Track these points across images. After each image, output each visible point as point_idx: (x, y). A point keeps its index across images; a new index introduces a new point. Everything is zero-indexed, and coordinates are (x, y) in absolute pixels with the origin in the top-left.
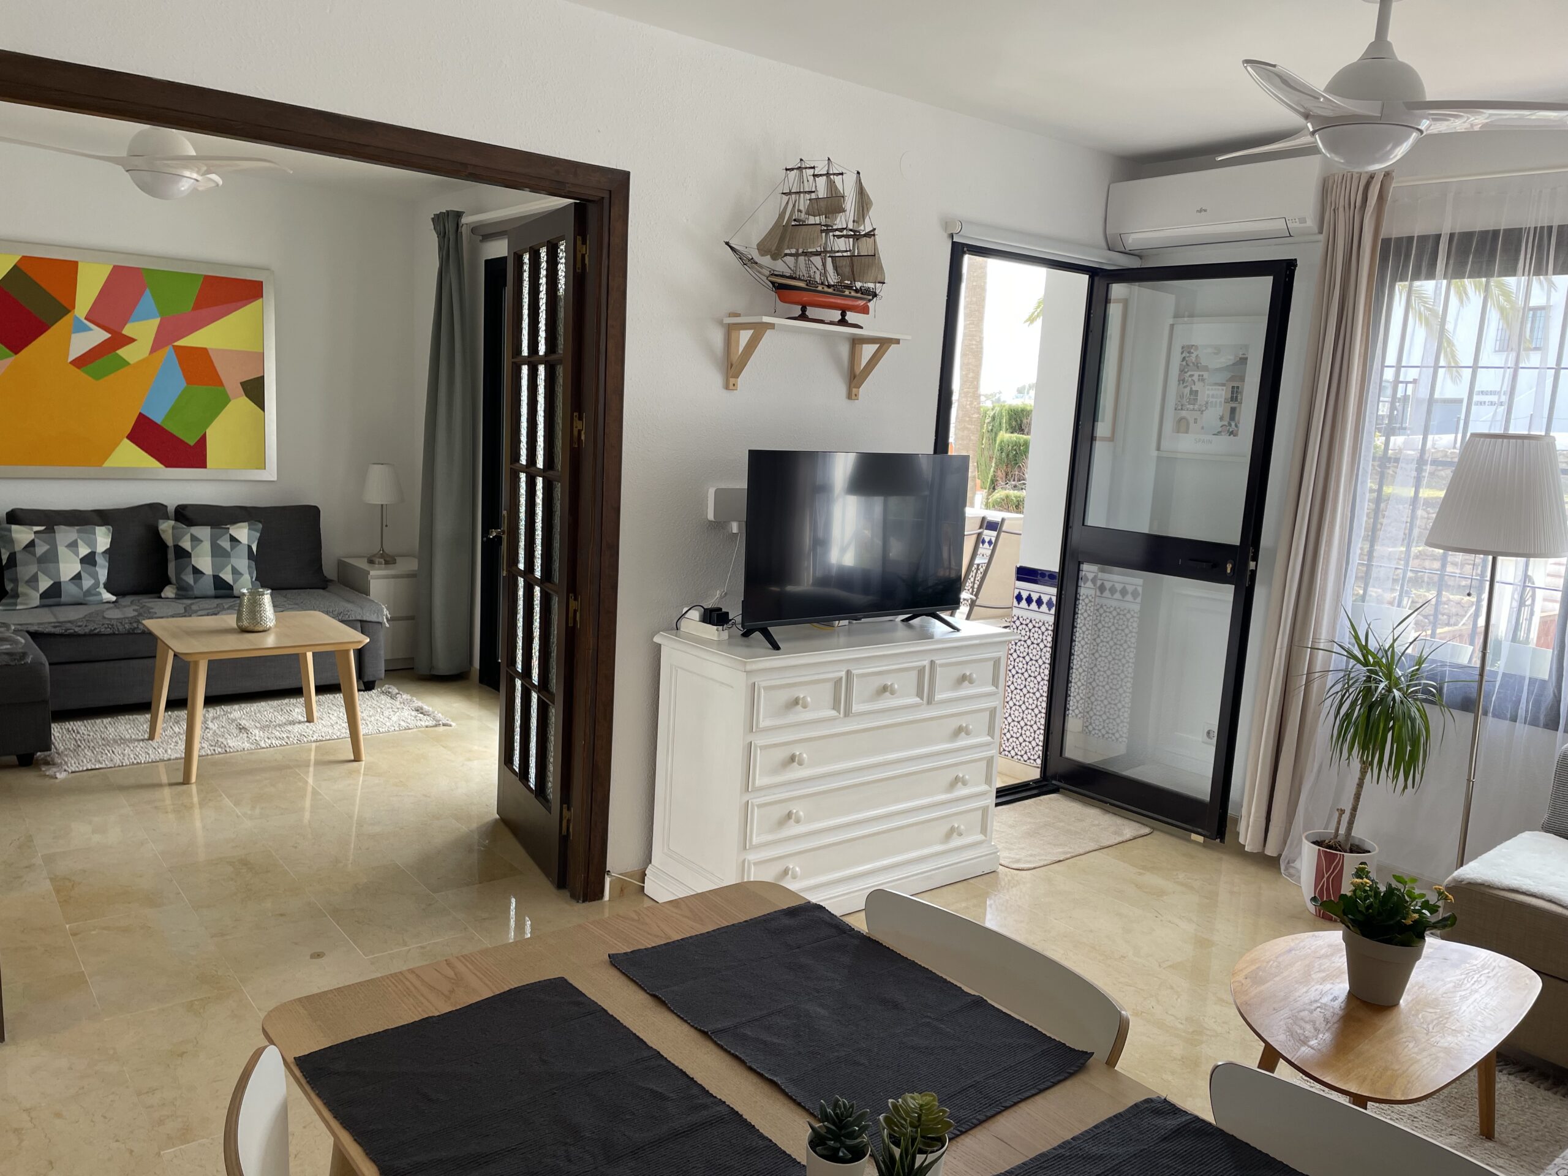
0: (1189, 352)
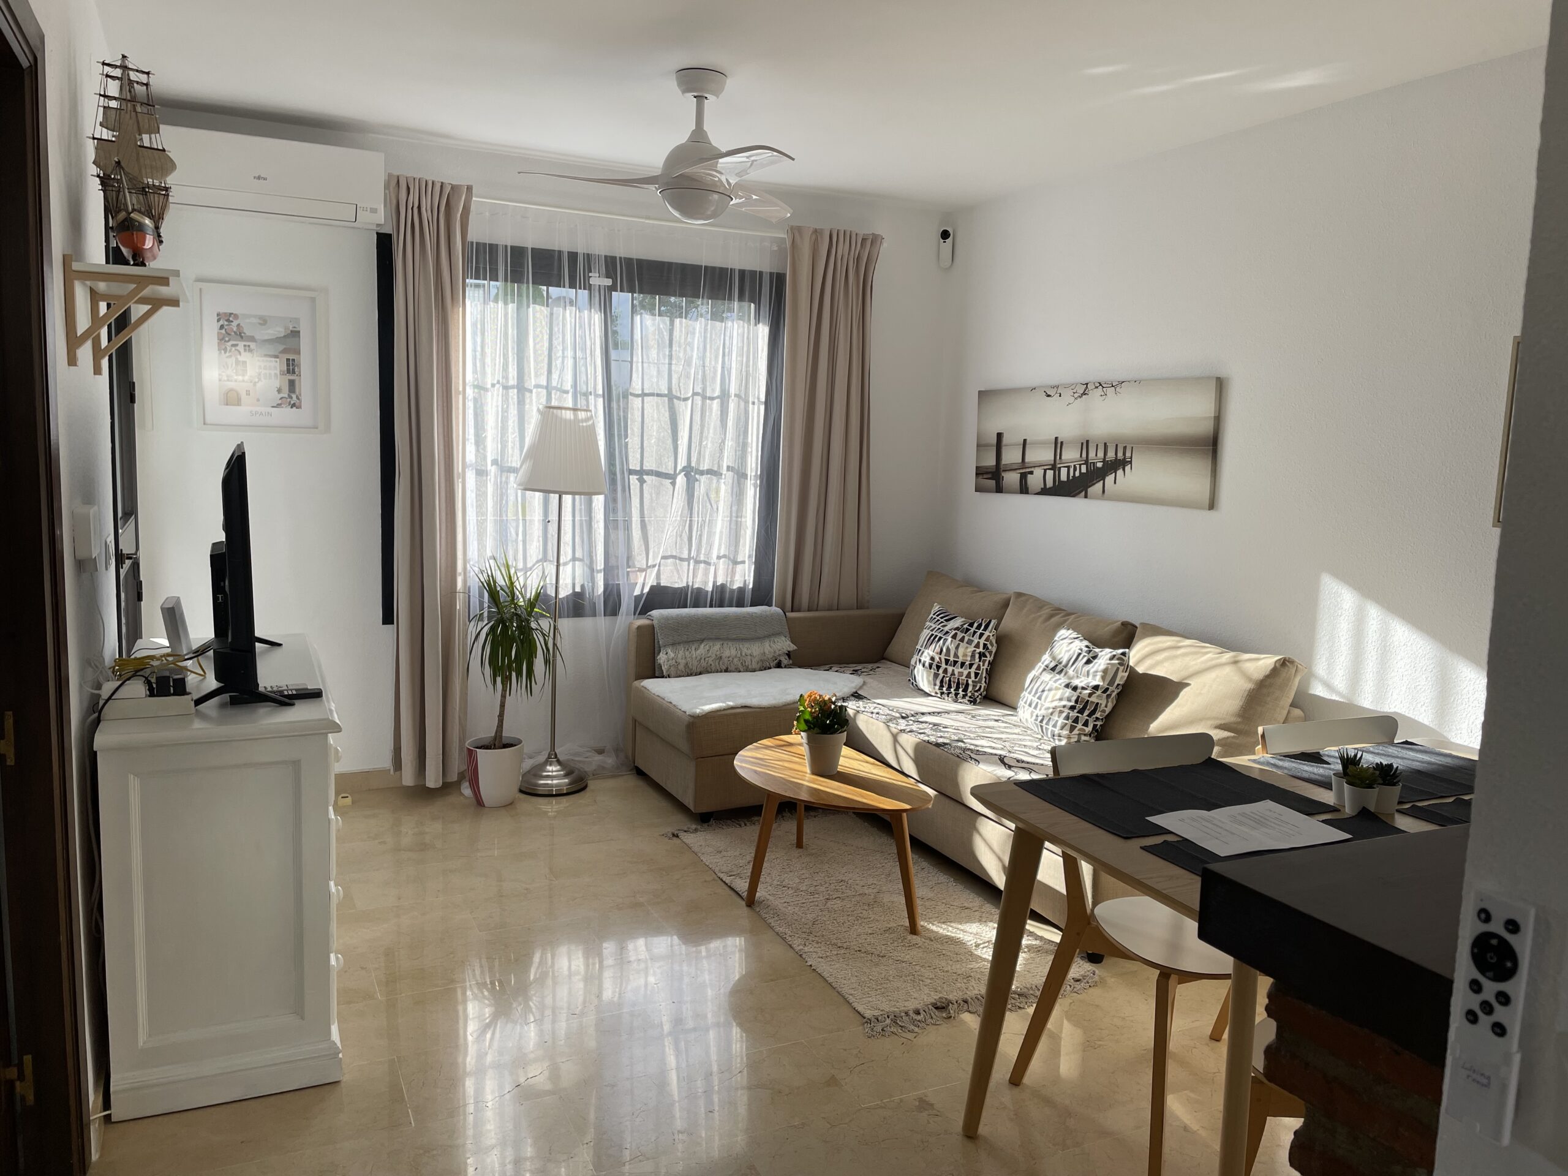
0: (228, 320)
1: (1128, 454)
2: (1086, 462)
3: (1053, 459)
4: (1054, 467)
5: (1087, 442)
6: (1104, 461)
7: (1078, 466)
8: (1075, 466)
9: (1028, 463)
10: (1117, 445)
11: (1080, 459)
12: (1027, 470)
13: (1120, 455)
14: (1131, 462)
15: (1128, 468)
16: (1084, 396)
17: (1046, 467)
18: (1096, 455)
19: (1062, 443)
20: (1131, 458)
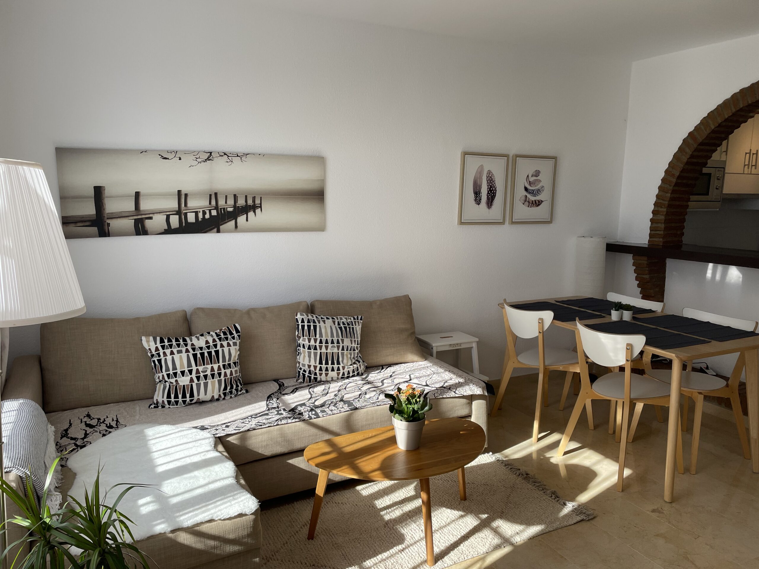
1: (258, 202)
2: (216, 208)
3: (177, 206)
4: (179, 212)
5: (216, 194)
6: (235, 206)
7: (208, 212)
8: (203, 211)
9: (143, 211)
10: (246, 196)
11: (210, 206)
12: (143, 216)
13: (250, 202)
14: (261, 207)
15: (258, 211)
16: (208, 161)
17: (168, 213)
18: (226, 203)
19: (186, 195)
20: (261, 204)
